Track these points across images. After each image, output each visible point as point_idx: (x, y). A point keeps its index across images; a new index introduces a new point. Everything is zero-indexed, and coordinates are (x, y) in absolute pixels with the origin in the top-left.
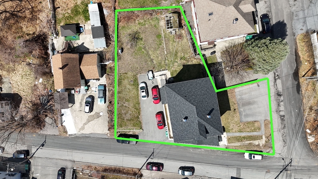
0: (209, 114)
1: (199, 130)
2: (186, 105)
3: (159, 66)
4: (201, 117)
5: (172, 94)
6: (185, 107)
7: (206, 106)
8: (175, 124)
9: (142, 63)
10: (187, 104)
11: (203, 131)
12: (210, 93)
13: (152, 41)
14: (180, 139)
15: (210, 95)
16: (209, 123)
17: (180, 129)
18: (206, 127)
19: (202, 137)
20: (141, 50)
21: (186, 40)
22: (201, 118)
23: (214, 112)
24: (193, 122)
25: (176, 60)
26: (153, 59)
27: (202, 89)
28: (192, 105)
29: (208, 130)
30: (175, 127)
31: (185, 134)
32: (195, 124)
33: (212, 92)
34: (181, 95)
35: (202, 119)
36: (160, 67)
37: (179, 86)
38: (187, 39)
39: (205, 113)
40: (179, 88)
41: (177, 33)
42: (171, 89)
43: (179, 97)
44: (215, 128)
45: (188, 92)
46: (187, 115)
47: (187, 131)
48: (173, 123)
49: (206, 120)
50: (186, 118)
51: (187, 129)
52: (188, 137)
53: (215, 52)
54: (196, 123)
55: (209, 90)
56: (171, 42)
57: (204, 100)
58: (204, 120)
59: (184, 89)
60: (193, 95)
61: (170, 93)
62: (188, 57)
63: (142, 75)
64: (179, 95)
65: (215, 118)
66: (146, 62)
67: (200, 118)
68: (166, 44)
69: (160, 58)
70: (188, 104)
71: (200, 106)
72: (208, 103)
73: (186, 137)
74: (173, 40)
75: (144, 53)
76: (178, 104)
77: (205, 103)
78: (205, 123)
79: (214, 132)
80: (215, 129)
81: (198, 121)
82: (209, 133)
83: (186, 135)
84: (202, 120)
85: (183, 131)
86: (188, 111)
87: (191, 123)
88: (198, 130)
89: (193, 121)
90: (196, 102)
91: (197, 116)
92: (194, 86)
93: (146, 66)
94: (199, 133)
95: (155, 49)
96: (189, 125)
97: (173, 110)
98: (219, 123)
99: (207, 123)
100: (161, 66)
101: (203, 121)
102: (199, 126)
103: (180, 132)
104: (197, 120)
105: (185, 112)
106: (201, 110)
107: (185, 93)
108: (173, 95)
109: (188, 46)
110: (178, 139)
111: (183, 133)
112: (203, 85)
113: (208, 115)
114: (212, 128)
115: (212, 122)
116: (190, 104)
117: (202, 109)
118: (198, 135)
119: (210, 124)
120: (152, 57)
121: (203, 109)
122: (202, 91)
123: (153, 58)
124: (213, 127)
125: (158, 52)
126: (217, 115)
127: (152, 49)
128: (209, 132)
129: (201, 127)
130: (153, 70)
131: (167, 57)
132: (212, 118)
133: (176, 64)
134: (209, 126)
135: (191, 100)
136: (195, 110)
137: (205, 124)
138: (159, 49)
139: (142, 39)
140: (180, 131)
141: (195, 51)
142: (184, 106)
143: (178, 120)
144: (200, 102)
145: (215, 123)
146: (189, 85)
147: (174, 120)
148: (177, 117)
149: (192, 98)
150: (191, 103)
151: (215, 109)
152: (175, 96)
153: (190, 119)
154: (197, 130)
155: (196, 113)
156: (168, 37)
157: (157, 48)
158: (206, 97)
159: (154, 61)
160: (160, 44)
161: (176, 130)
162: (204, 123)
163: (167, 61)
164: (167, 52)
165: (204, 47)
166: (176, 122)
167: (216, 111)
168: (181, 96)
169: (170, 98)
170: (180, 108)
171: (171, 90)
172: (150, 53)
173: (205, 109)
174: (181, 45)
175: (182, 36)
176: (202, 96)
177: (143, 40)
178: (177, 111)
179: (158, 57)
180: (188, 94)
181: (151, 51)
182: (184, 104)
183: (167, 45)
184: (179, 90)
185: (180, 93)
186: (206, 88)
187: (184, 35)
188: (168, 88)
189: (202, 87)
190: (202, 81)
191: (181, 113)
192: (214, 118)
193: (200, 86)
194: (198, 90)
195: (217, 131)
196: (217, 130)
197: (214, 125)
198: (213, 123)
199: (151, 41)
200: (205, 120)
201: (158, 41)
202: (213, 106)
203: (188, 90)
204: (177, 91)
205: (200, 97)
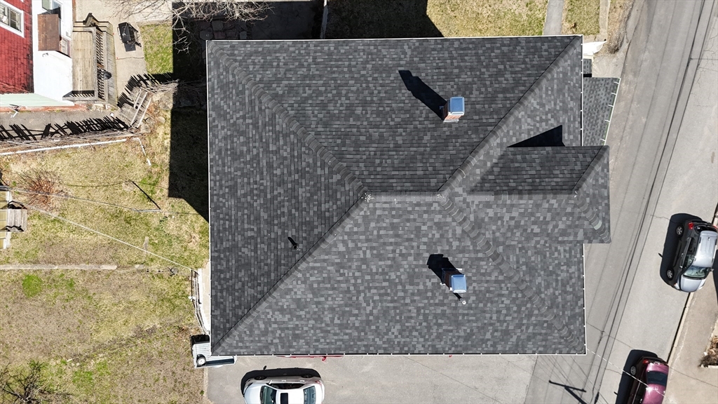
0: (439, 106)
1: (544, 192)
2: (349, 251)
3: (175, 306)
4: (451, 162)
5: (268, 323)
6: (364, 261)
7: (378, 114)
8: (472, 333)
9: (152, 381)
10: (341, 248)
11: (547, 164)
12: (304, 77)
13: (53, 318)
14: (573, 317)
15: (313, 78)
16: (497, 112)
17: (508, 308)
18: (525, 137)
19: (590, 180)
20: (91, 373)
21: (59, 163)
22: (457, 165)
23: (426, 74)
24: (478, 224)
25: (155, 222)
26: (139, 327)
27: (265, 125)
28: (357, 214)
29: (544, 128)
30: (488, 336)
31: (547, 287)
32: (491, 212)
33: (301, 66)
34: (283, 270)
35: (465, 162)
36: (177, 302)
37: (229, 269)
38: (57, 154)
39: (426, 130)
40: (238, 269)
41: (22, 199)
42: (236, 324)
43: (295, 287)
44: (537, 82)
45: (269, 223)
46: (418, 256)
47: (532, 270)
48: (461, 342)
49: (476, 131)
50: (442, 267)
51: (518, 270)
52: (568, 264)
53: (124, 27)
54: (488, 205)
55: (279, 81)
56: (62, 234)
57: (336, 124)
58: (474, 149)
59: (247, 241)
60: (293, 195)
61: (265, 333)
62: (145, 162)
63: (209, 388)
64: (282, 286)
65: (472, 69)
66: (150, 360)
67: (453, 175)
68: (68, 259)
69: (135, 296)
70: (344, 242)
71: (370, 162)
72: (365, 104)
73: (564, 275)
74: (50, 225)
75: (104, 365)
76: (339, 301)
77: (358, 118)
78: (494, 142)
79: (560, 91)
80: (544, 83)
81: (472, 191)
82: (559, 129)
83: (551, 273)
84: (474, 161)
85: (529, 294)
86: (396, 244)
87: (481, 243)
88: (537, 198)
89: (467, 227)
90: (339, 182)
91: (437, 190)
92: (243, 175)
93: (169, 364)
94: (564, 197)
95: (92, 312)
96: (496, 256)
97: (377, 332)
98: (503, 54)
99: (496, 126)
100: (176, 297)
101: (482, 152)
102: (511, 191)
103: (529, 316)
104: (470, 198)
105: (395, 266)
106: (404, 154)
107: (275, 240)
108: (279, 316)
109: (88, 153)
110: (570, 332)
111: (536, 300)
112: (244, 117)
113: (442, 115)
114: (532, 101)
115: (496, 92)
116: (348, 224)
117: (397, 146)
118: (575, 206)
119: (509, 111)
120: (127, 333)
121: (399, 140)
122: (274, 125)
123: (132, 325)
124: (530, 90)
125: (107, 299)
126: (452, 58)
127: (91, 325)
128: (553, 124)
129: (518, 171)
130: (193, 332)
131: (133, 263)
132: (465, 90)
133: (171, 226)
134: (518, 121)
135: (320, 215)
136: (396, 200)
137: (500, 145)
138: (91, 292)
139: (37, 367)
140: (519, 311)
141: (108, 126)
142: (359, 269)
143: (443, 314)
144: (340, 156)
145: (500, 73)
146: (232, 202)
147: (439, 337)
148: (426, 316)
149: (309, 200)
150: (341, 220)
151: (411, 62)
152: (282, 310)
153: (455, 244)
154: (538, 206)
155: (414, 199)
156: (33, 244)
157: (86, 301)
158: (323, 106)
159: (148, 324)
160: (71, 284)
161: (506, 333)
162: (495, 147)
163: (154, 267)
164: (106, 262)
165: (86, 77)
166: (458, 325)
167: (422, 60)
168: (286, 274)
169: (296, 337)
170: (369, 288)
171: (241, 327)
172: (105, 336)
173: (397, 125)
174: (84, 187)
175: (39, 179)
176: (305, 133)
177: (42, 359)
178: (385, 312)
179: (133, 305)
180: (281, 225)
181: (97, 331)
182: (340, 266)
183: (71, 255)
184: (253, 278)
185: (268, 274)
186: (264, 100)
187: (34, 165)
188: (228, 340)
189: (255, 125)
190: (219, 115)
191: (405, 291)
192: (466, 78)
193: (243, 133)
194: (267, 151)
195: (557, 72)
196: (547, 69)
197: (517, 82)
198: (504, 91)
199: (47, 327)
200: (475, 138)
201: (52, 294)
202: (388, 70)
203: (258, 218)
204: (251, 291)
205: (313, 147)
